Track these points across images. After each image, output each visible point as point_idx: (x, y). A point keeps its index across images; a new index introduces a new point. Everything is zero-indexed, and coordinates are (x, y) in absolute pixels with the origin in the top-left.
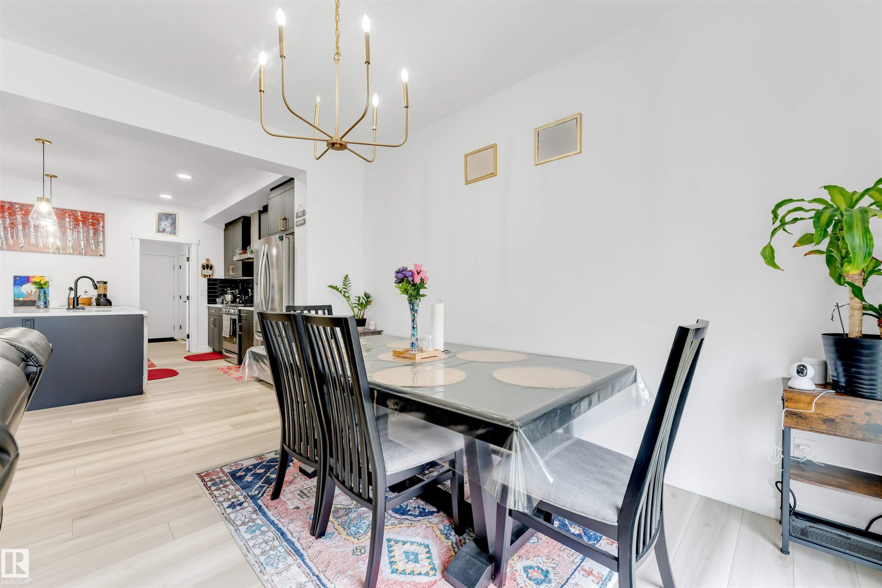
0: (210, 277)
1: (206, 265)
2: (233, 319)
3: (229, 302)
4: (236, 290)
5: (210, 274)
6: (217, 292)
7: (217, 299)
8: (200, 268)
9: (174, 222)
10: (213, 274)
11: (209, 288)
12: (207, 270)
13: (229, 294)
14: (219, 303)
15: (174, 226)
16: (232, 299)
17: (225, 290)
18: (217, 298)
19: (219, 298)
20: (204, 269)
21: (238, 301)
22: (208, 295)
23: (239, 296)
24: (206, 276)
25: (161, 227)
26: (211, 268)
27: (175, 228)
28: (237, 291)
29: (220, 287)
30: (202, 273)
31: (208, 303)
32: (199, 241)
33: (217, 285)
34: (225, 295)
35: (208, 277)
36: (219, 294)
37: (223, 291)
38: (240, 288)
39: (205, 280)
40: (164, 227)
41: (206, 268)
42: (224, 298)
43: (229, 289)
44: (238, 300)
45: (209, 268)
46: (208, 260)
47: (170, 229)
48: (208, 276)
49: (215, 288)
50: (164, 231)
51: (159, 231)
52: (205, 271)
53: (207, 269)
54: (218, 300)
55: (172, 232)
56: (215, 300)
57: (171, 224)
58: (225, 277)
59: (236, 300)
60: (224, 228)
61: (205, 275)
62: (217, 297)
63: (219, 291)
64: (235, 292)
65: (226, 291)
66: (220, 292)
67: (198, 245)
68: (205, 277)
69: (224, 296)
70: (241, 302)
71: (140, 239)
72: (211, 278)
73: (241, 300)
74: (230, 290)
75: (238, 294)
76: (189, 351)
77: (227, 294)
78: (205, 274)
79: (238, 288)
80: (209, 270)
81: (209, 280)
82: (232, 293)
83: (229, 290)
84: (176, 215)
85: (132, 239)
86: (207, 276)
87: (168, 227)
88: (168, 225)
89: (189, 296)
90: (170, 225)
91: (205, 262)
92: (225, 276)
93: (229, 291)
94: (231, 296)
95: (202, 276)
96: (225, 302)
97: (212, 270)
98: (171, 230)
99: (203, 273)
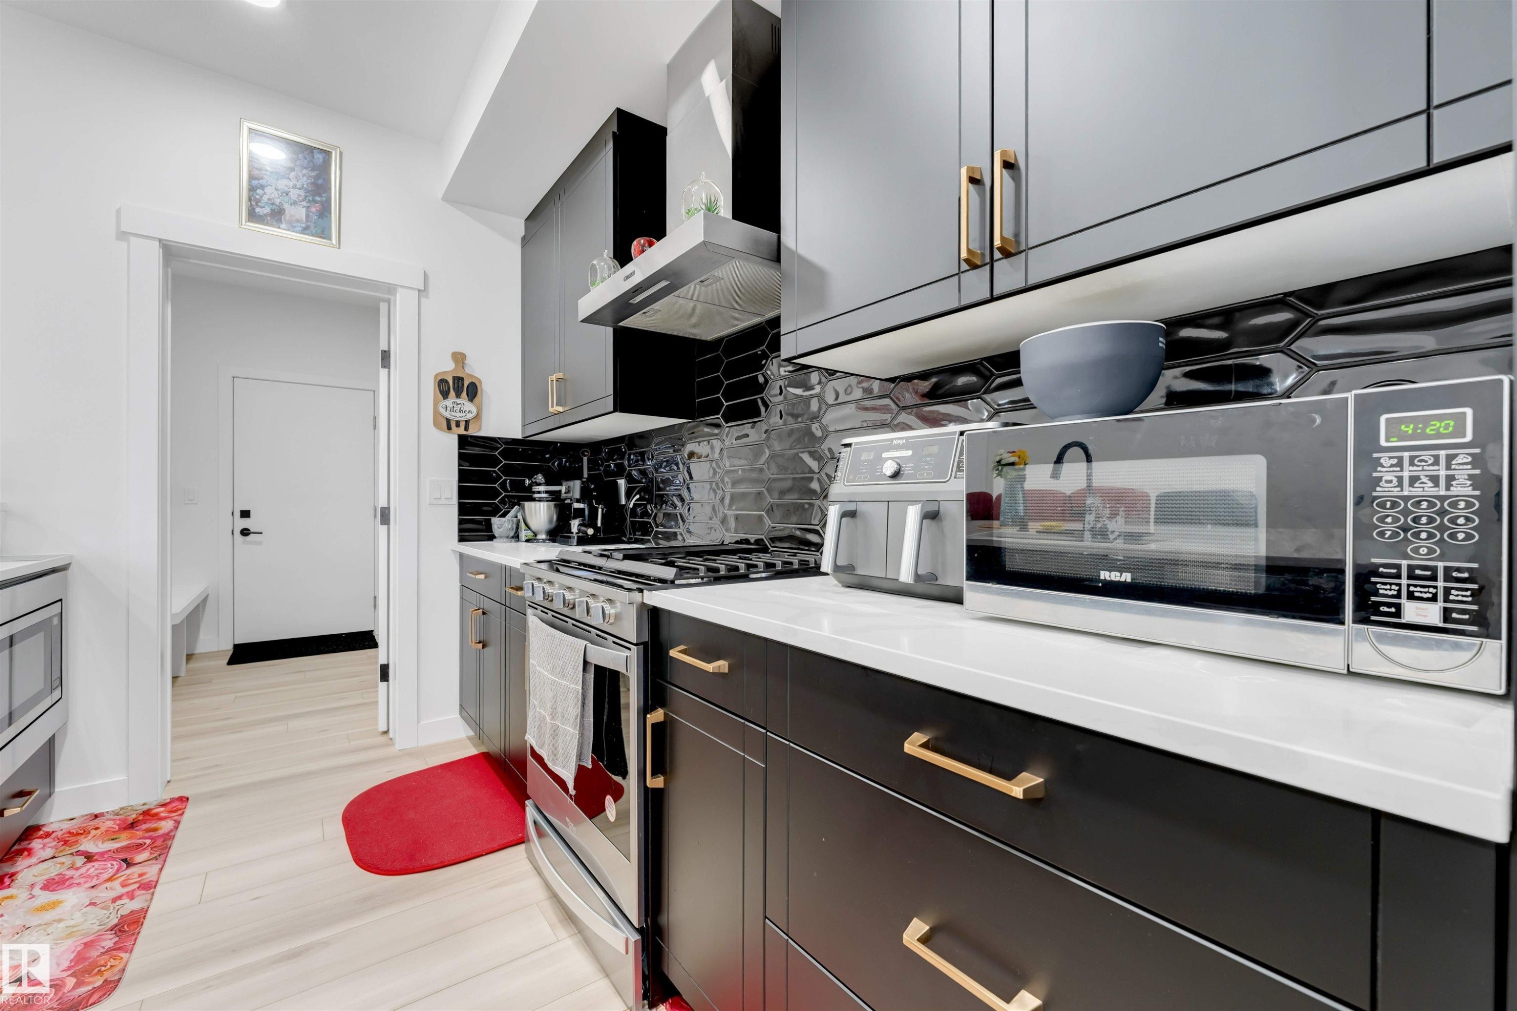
0: (466, 429)
1: (454, 378)
2: (597, 667)
3: (540, 532)
4: (571, 483)
5: (469, 416)
6: (496, 494)
7: (496, 521)
8: (430, 389)
9: (320, 182)
10: (478, 417)
11: (463, 476)
12: (459, 401)
13: (540, 500)
14: (501, 537)
15: (322, 203)
16: (551, 521)
17: (527, 482)
18: (495, 516)
19: (504, 515)
20: (445, 394)
21: (574, 529)
22: (461, 506)
23: (581, 506)
24: (453, 425)
25: (265, 198)
26: (473, 392)
27: (325, 211)
28: (576, 485)
29: (507, 470)
30: (436, 413)
31: (462, 539)
32: (426, 276)
33: (494, 462)
34: (527, 504)
35: (461, 431)
36: (502, 501)
37: (518, 486)
38: (586, 475)
39: (451, 442)
40: (277, 201)
41: (452, 393)
42: (520, 517)
43: (540, 478)
44: (575, 524)
45: (464, 394)
46: (459, 358)
47: (304, 210)
48: (463, 425)
49: (487, 477)
50: (277, 215)
51: (253, 216)
52: (449, 402)
53: (458, 396)
54: (500, 524)
55: (312, 225)
56: (489, 526)
57: (307, 191)
58: (523, 431)
59: (569, 526)
60: (522, 233)
61: (448, 421)
62: (495, 511)
63: (503, 485)
64: (568, 492)
65: (529, 489)
66: (506, 490)
67: (422, 292)
68: (449, 428)
69: (523, 509)
70: (590, 531)
71: (160, 240)
72: (472, 432)
73: (592, 523)
74: (547, 483)
75: (578, 501)
76: (386, 732)
77: (534, 500)
78: (447, 414)
79: (578, 475)
80: (464, 400)
81: (464, 441)
82: (555, 497)
83: (539, 484)
84: (328, 154)
85: (123, 235)
86: (458, 424)
87: (294, 203)
88: (295, 194)
89: (389, 508)
90: (302, 193)
91: (447, 367)
92: (524, 426)
93: (542, 488)
94: (549, 508)
95: (436, 424)
96: (524, 534)
97: (476, 400)
98: (307, 216)
99: (442, 411)
